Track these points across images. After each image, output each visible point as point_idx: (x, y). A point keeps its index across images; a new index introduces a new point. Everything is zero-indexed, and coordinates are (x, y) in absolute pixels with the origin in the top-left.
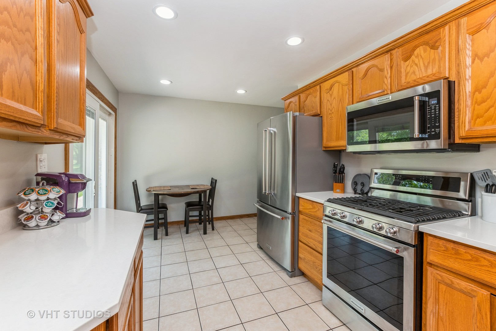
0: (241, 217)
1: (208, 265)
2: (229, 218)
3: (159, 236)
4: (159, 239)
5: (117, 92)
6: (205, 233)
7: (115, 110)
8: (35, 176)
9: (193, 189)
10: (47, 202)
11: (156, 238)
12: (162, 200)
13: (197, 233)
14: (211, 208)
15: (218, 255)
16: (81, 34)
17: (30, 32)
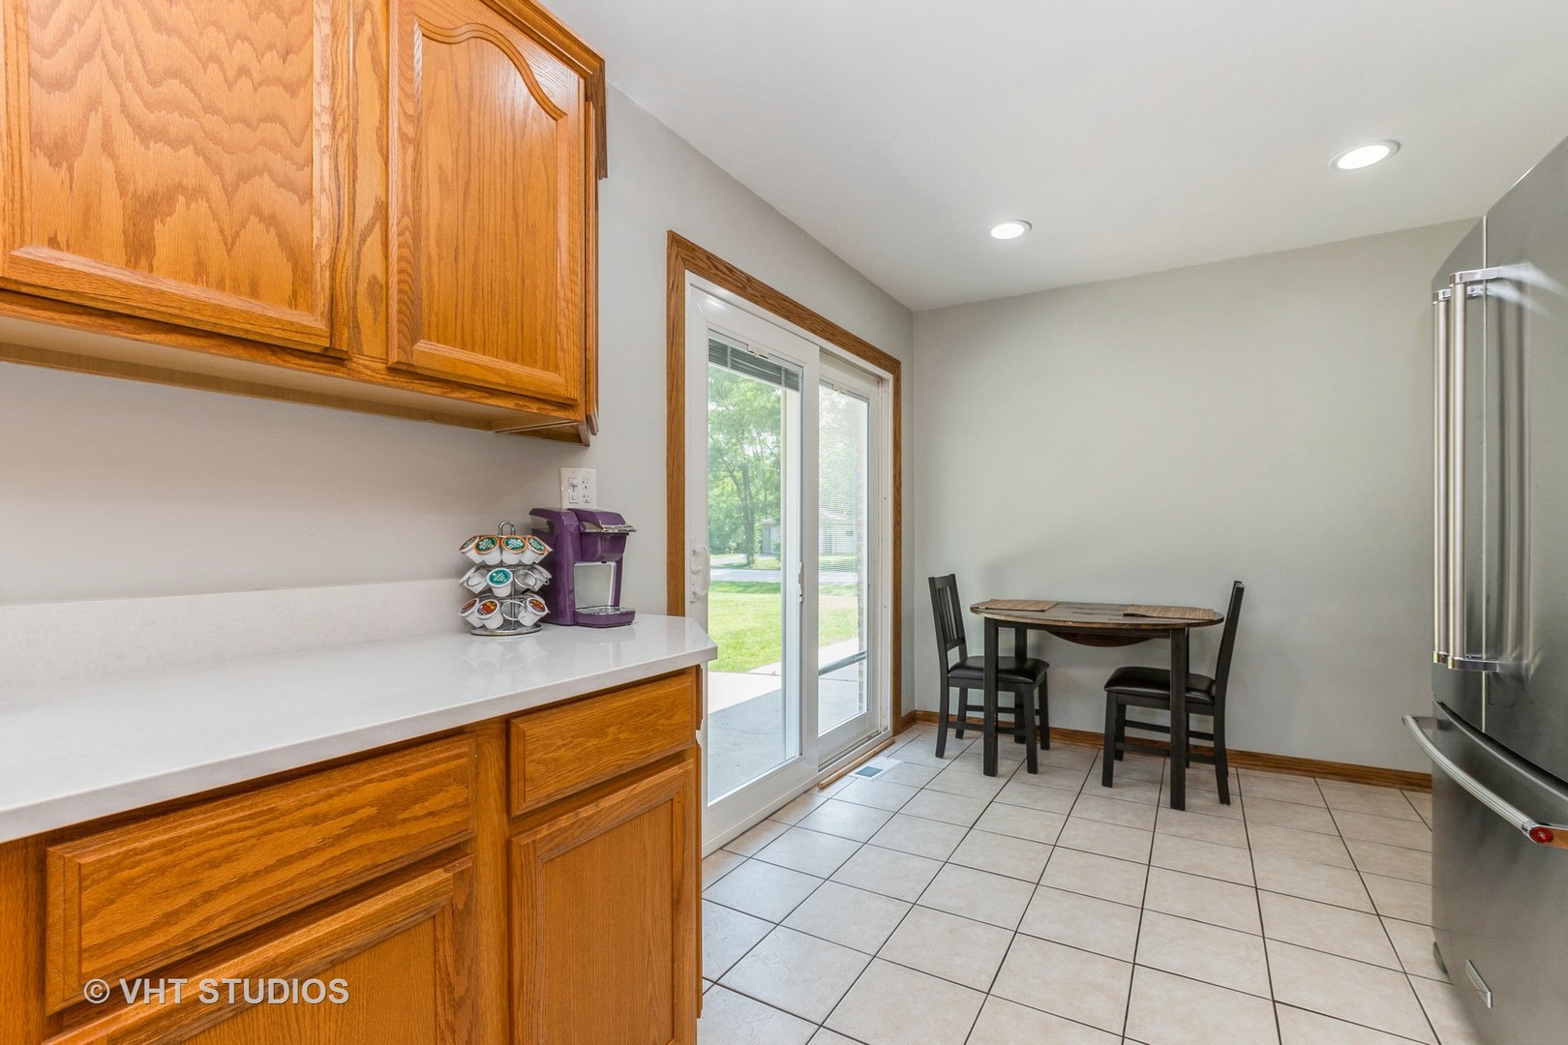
0: (1410, 784)
1: (1113, 932)
2: (1339, 775)
3: (1004, 765)
4: (1001, 776)
5: (907, 315)
6: (1178, 802)
7: (892, 365)
8: (530, 514)
9: (1134, 618)
10: (497, 572)
11: (990, 770)
12: (1039, 648)
13: (1150, 794)
14: (1213, 704)
15: (1180, 908)
16: (556, 120)
17: (281, 124)
